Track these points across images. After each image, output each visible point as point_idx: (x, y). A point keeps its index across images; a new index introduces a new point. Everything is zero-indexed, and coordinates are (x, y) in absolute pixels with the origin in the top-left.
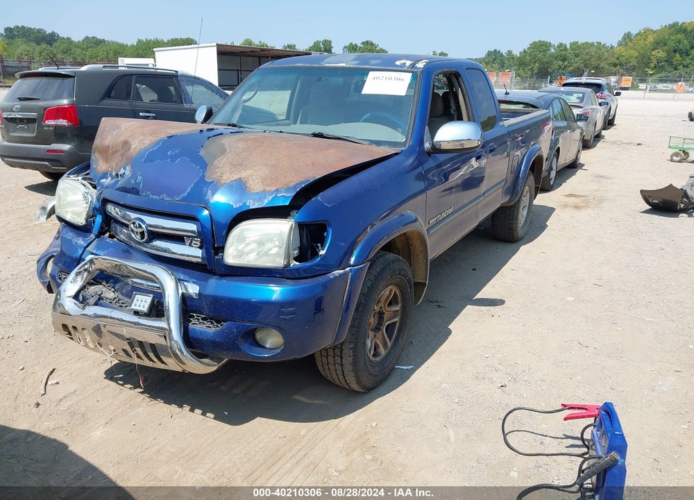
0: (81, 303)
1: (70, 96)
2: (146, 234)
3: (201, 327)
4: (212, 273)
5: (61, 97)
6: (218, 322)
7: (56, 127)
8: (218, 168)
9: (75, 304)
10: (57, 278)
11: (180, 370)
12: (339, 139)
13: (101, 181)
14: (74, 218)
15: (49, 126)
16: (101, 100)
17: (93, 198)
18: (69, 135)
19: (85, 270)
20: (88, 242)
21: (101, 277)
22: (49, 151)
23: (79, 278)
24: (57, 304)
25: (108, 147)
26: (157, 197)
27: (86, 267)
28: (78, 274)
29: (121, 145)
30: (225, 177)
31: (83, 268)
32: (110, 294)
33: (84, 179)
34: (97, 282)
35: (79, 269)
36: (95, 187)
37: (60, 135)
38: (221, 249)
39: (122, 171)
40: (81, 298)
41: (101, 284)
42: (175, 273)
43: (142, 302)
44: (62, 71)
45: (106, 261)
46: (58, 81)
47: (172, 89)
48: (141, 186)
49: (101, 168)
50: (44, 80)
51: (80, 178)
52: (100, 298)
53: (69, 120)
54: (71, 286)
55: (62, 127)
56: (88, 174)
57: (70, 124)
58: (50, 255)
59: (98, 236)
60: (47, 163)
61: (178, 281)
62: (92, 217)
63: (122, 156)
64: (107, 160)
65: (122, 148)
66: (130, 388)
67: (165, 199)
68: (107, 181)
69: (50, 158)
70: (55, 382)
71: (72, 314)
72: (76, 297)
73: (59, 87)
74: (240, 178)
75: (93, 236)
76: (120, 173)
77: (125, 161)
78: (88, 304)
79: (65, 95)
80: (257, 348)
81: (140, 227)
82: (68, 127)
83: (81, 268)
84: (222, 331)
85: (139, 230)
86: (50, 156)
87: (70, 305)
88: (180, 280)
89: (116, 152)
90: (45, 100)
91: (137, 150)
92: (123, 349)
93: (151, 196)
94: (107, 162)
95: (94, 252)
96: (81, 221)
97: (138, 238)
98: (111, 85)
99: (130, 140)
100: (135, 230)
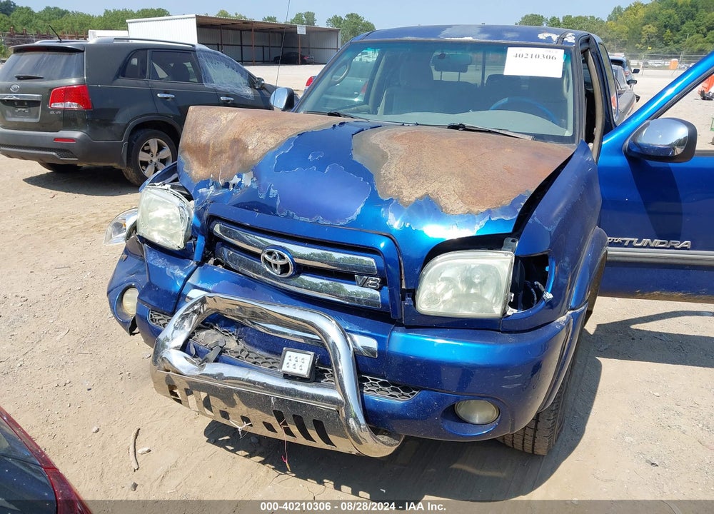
0: (194, 357)
1: (79, 74)
2: (291, 268)
3: (381, 396)
4: (398, 324)
5: (69, 76)
6: (406, 389)
7: (64, 110)
8: (390, 180)
9: (186, 358)
10: (149, 319)
11: (355, 452)
12: (489, 132)
13: (200, 191)
14: (165, 240)
15: (56, 110)
16: (114, 80)
17: (190, 214)
18: (79, 120)
19: (194, 312)
20: (189, 272)
21: (214, 320)
22: (56, 139)
23: (186, 323)
24: (157, 357)
25: (206, 147)
26: (308, 220)
27: (196, 307)
28: (183, 318)
29: (229, 144)
30: (405, 193)
31: (191, 310)
32: (232, 344)
33: (173, 187)
34: (208, 325)
35: (185, 311)
36: (189, 198)
37: (68, 120)
38: (412, 293)
39: (236, 180)
40: (193, 351)
41: (212, 328)
42: (342, 322)
43: (299, 362)
44: (68, 45)
45: (228, 302)
46: (64, 57)
47: (188, 65)
48: (278, 204)
49: (196, 173)
50: (47, 55)
51: (168, 186)
52: (223, 350)
53: (80, 102)
54: (175, 332)
55: (72, 110)
56: (176, 180)
57: (81, 107)
58: (127, 285)
59: (199, 264)
60: (54, 154)
61: (345, 333)
62: (191, 238)
63: (233, 158)
64: (204, 162)
65: (231, 148)
66: (246, 456)
67: (321, 222)
68: (210, 192)
69: (59, 147)
70: (146, 449)
71: (185, 373)
72: (184, 348)
73: (66, 64)
74: (427, 195)
75: (193, 263)
76: (232, 182)
77: (237, 167)
78: (207, 360)
79: (73, 74)
80: (459, 424)
81: (282, 257)
82: (78, 111)
83: (188, 309)
84: (415, 402)
85: (280, 262)
86: (59, 144)
87: (179, 361)
88: (347, 331)
89: (221, 152)
90: (50, 79)
91: (260, 152)
92: (264, 423)
93: (296, 217)
94: (205, 166)
95: (199, 285)
96: (177, 243)
97: (277, 272)
98: (125, 61)
99: (243, 137)
100: (273, 261)
